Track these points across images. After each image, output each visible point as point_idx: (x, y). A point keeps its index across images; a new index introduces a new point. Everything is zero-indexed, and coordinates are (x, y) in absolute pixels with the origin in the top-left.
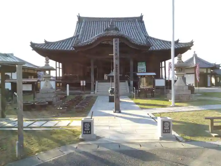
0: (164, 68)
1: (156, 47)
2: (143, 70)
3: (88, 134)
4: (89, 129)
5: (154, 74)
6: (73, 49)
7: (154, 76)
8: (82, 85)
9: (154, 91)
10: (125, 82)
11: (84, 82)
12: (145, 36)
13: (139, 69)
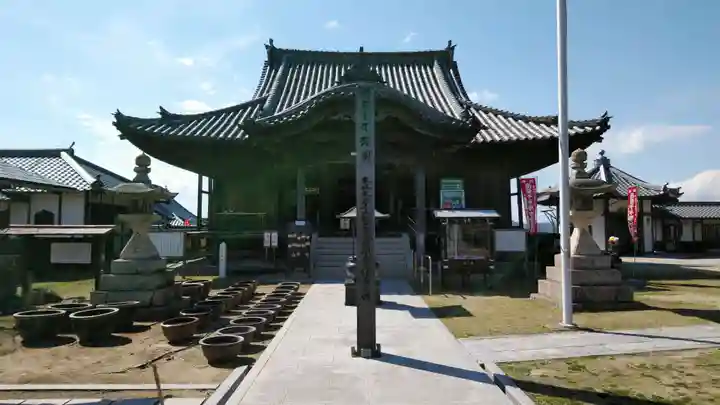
0: (516, 197)
1: (497, 131)
2: (458, 202)
6: (244, 135)
7: (492, 219)
8: (267, 244)
9: (492, 267)
10: (400, 236)
11: (275, 235)
13: (445, 198)
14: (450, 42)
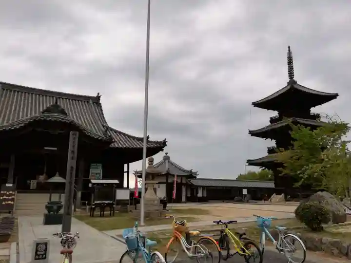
0: (126, 173)
1: (119, 143)
2: (98, 175)
3: (43, 259)
4: (43, 253)
5: (116, 181)
7: (116, 184)
9: (114, 206)
12: (103, 126)
13: (92, 173)
14: (98, 94)
